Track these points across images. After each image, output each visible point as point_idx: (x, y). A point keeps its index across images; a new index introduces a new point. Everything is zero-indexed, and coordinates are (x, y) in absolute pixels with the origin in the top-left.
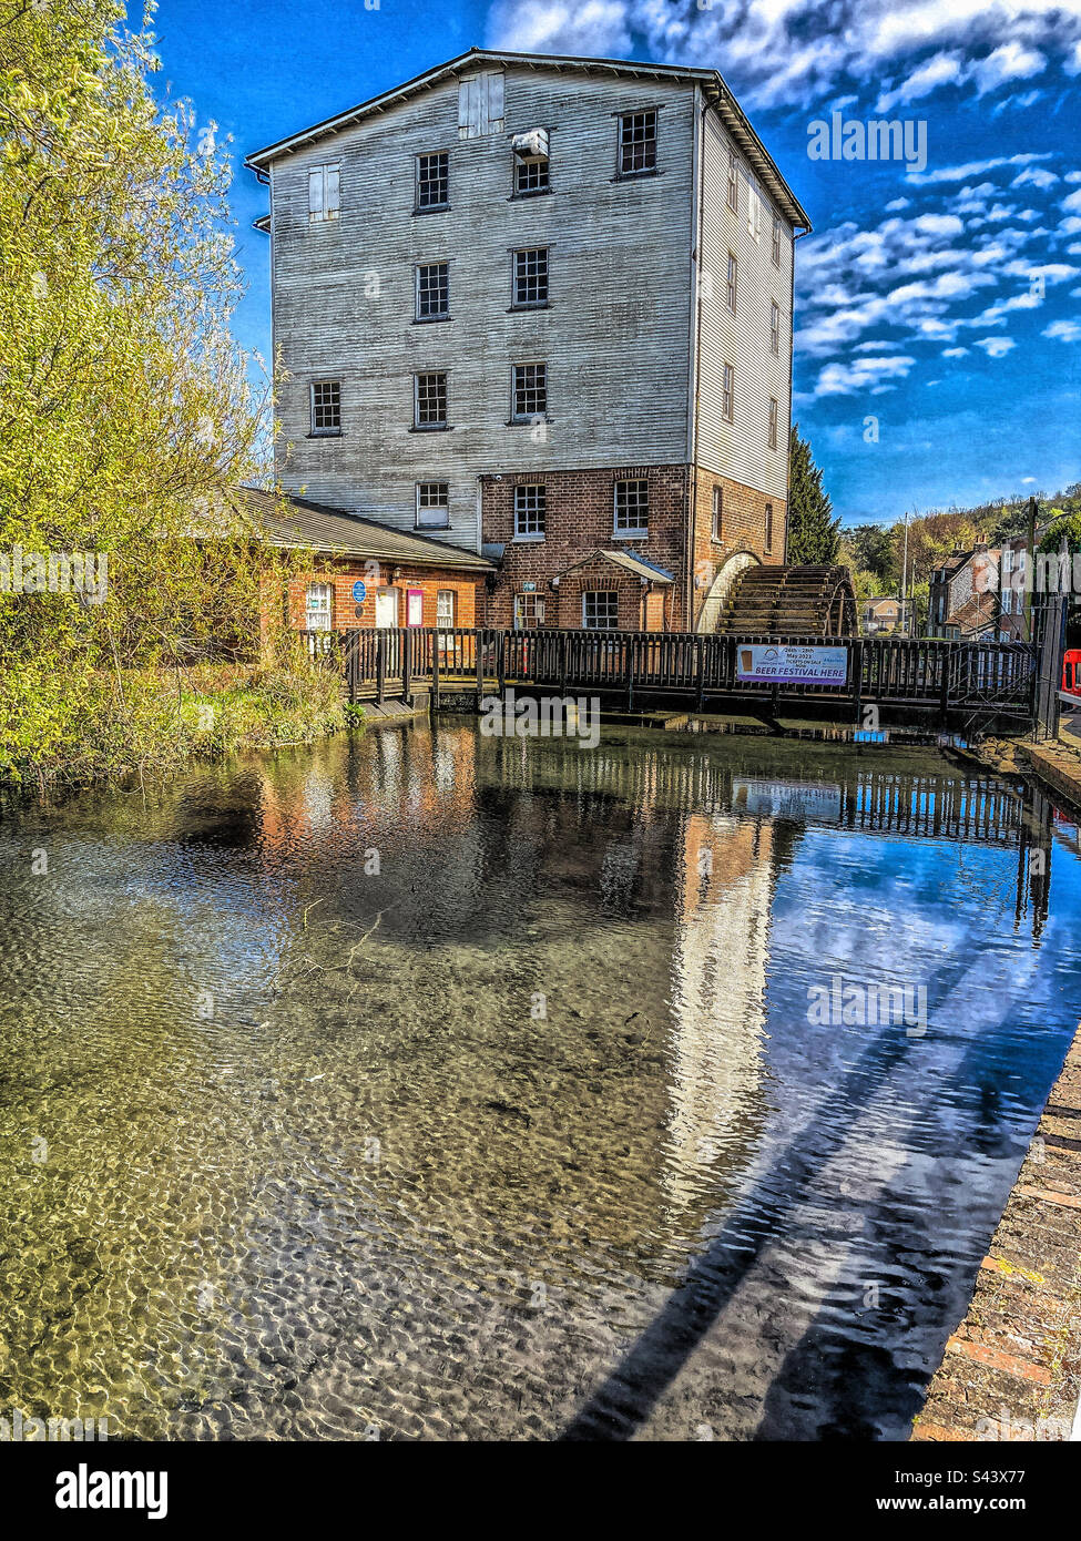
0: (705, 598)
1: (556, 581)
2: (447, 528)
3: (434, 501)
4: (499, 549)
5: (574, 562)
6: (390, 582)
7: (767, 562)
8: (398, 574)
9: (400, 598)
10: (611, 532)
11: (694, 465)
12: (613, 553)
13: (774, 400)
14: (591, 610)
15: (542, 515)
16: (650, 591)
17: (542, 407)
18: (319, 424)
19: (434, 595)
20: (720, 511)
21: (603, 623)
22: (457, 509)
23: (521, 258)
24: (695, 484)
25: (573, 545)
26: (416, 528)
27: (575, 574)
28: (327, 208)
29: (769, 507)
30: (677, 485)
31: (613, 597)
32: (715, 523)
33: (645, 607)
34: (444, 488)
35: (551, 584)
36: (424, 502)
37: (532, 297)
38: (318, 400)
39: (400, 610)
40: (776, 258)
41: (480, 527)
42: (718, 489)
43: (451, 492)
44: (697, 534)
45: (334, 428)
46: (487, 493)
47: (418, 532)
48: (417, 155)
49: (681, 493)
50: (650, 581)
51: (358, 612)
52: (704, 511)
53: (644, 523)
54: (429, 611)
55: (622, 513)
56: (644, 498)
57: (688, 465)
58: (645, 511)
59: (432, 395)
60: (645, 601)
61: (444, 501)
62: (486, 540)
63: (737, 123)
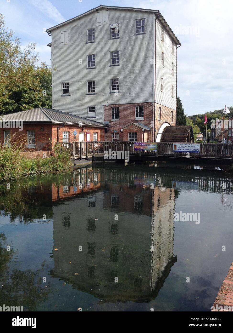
0: (157, 134)
1: (122, 130)
2: (95, 118)
3: (92, 111)
4: (108, 123)
5: (126, 125)
6: (82, 130)
7: (172, 125)
8: (84, 129)
9: (85, 134)
10: (135, 118)
11: (155, 102)
12: (135, 123)
13: (173, 86)
14: (130, 137)
15: (118, 115)
16: (145, 132)
17: (118, 89)
18: (64, 93)
19: (93, 133)
20: (161, 113)
21: (133, 140)
22: (98, 113)
23: (112, 53)
24: (155, 107)
25: (126, 121)
26: (88, 118)
27: (126, 128)
28: (65, 42)
29: (172, 112)
30: (150, 107)
31: (136, 134)
32: (159, 116)
33: (144, 136)
34: (94, 108)
35: (121, 131)
36: (90, 111)
37: (115, 63)
38: (64, 87)
39: (85, 137)
40: (173, 53)
41: (103, 117)
42: (160, 108)
43: (96, 109)
44: (155, 119)
45: (67, 94)
46: (105, 109)
47: (88, 119)
48: (87, 29)
49: (151, 109)
50: (144, 130)
51: (75, 138)
52: (157, 113)
53: (142, 116)
54: (91, 137)
55: (137, 114)
56: (142, 110)
57: (153, 102)
58: (143, 113)
59: (91, 86)
60: (143, 134)
61: (94, 111)
62: (104, 120)
63: (163, 22)
